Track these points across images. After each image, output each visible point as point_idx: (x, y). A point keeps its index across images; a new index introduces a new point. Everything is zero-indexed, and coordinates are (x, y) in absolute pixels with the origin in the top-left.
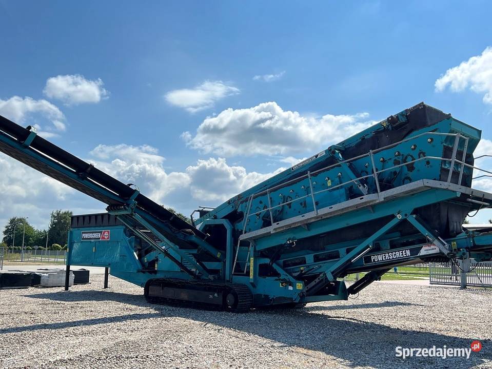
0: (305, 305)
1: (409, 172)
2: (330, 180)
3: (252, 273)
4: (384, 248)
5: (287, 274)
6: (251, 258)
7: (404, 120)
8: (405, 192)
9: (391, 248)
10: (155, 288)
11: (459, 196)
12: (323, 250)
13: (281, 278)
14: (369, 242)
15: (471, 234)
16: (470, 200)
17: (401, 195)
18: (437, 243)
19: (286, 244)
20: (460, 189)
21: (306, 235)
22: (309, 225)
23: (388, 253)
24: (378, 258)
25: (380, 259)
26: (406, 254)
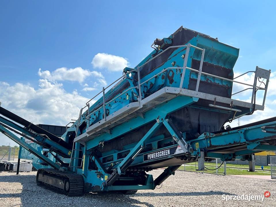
0: (136, 192)
1: (170, 84)
2: (128, 96)
3: (83, 167)
4: (154, 148)
5: (102, 169)
6: (84, 156)
7: (170, 42)
8: (156, 99)
9: (158, 148)
10: (41, 175)
11: (197, 101)
12: (123, 150)
13: (98, 171)
14: (141, 143)
15: (208, 135)
16: (213, 105)
17: (157, 103)
18: (179, 143)
19: (99, 145)
20: (197, 94)
21: (109, 138)
22: (111, 129)
23: (157, 152)
24: (151, 156)
25: (153, 157)
26: (167, 153)
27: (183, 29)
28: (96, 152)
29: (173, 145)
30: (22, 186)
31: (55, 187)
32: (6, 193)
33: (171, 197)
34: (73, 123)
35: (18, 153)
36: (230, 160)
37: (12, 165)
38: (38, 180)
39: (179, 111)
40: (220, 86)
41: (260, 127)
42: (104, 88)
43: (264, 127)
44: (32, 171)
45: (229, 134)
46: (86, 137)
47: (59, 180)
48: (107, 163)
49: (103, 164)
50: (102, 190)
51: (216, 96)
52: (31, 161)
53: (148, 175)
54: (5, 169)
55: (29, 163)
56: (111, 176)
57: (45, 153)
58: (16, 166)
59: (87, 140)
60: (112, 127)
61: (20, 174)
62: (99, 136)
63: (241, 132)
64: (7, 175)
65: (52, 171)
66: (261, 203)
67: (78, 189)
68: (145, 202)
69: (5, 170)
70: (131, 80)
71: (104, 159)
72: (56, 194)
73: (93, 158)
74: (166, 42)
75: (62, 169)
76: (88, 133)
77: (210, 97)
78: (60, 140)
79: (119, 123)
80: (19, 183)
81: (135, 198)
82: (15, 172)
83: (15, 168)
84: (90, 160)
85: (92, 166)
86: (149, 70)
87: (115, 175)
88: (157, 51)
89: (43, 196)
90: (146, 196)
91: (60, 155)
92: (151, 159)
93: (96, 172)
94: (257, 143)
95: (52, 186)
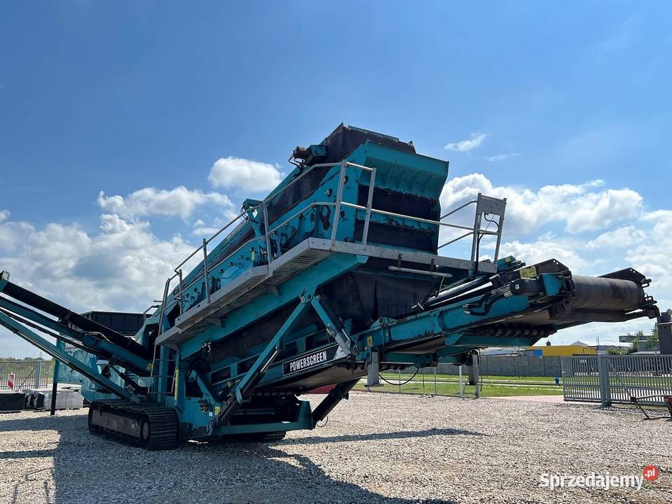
0: (284, 436)
1: (325, 230)
2: (253, 253)
3: (176, 393)
4: (300, 350)
5: (209, 394)
6: (177, 371)
7: (322, 153)
8: (296, 260)
9: (307, 350)
10: (96, 413)
11: (365, 262)
12: (247, 356)
13: (203, 399)
14: (275, 341)
15: (386, 322)
16: (396, 268)
17: (300, 266)
18: (338, 339)
19: (202, 349)
20: (365, 250)
21: (220, 335)
22: (224, 318)
23: (306, 357)
24: (297, 365)
25: (298, 367)
26: (322, 359)
27: (344, 128)
28: (198, 362)
29: (328, 343)
30: (59, 436)
31: (124, 434)
32: (24, 450)
33: (349, 443)
34: (157, 307)
35: (51, 372)
36: (429, 365)
37: (41, 397)
38: (93, 423)
39: (339, 280)
40: (415, 230)
41: (461, 307)
42: (204, 240)
43: (467, 306)
44: (84, 407)
45: (417, 319)
46: (176, 334)
47: (131, 420)
48: (219, 383)
49: (213, 385)
50: (210, 434)
51: (401, 252)
52: (79, 386)
53: (301, 402)
54: (29, 406)
55: (77, 391)
56: (226, 407)
57: (106, 370)
58: (49, 397)
59: (181, 341)
60: (224, 313)
61: (59, 413)
62: (202, 332)
63: (435, 316)
64: (31, 417)
65: (117, 404)
66: (519, 446)
67: (167, 435)
68: (297, 453)
69: (27, 409)
70: (257, 223)
71: (213, 375)
72: (125, 448)
73: (194, 374)
74: (316, 152)
75: (135, 399)
76: (180, 326)
77: (390, 252)
78: (129, 343)
79: (237, 305)
80: (54, 431)
81: (279, 448)
82: (48, 411)
83: (48, 402)
84: (187, 378)
85: (192, 390)
86: (290, 203)
87: (231, 404)
88: (301, 169)
89: (98, 453)
90: (302, 443)
91: (133, 372)
92: (296, 370)
93: (199, 402)
94: (459, 333)
95: (118, 432)
